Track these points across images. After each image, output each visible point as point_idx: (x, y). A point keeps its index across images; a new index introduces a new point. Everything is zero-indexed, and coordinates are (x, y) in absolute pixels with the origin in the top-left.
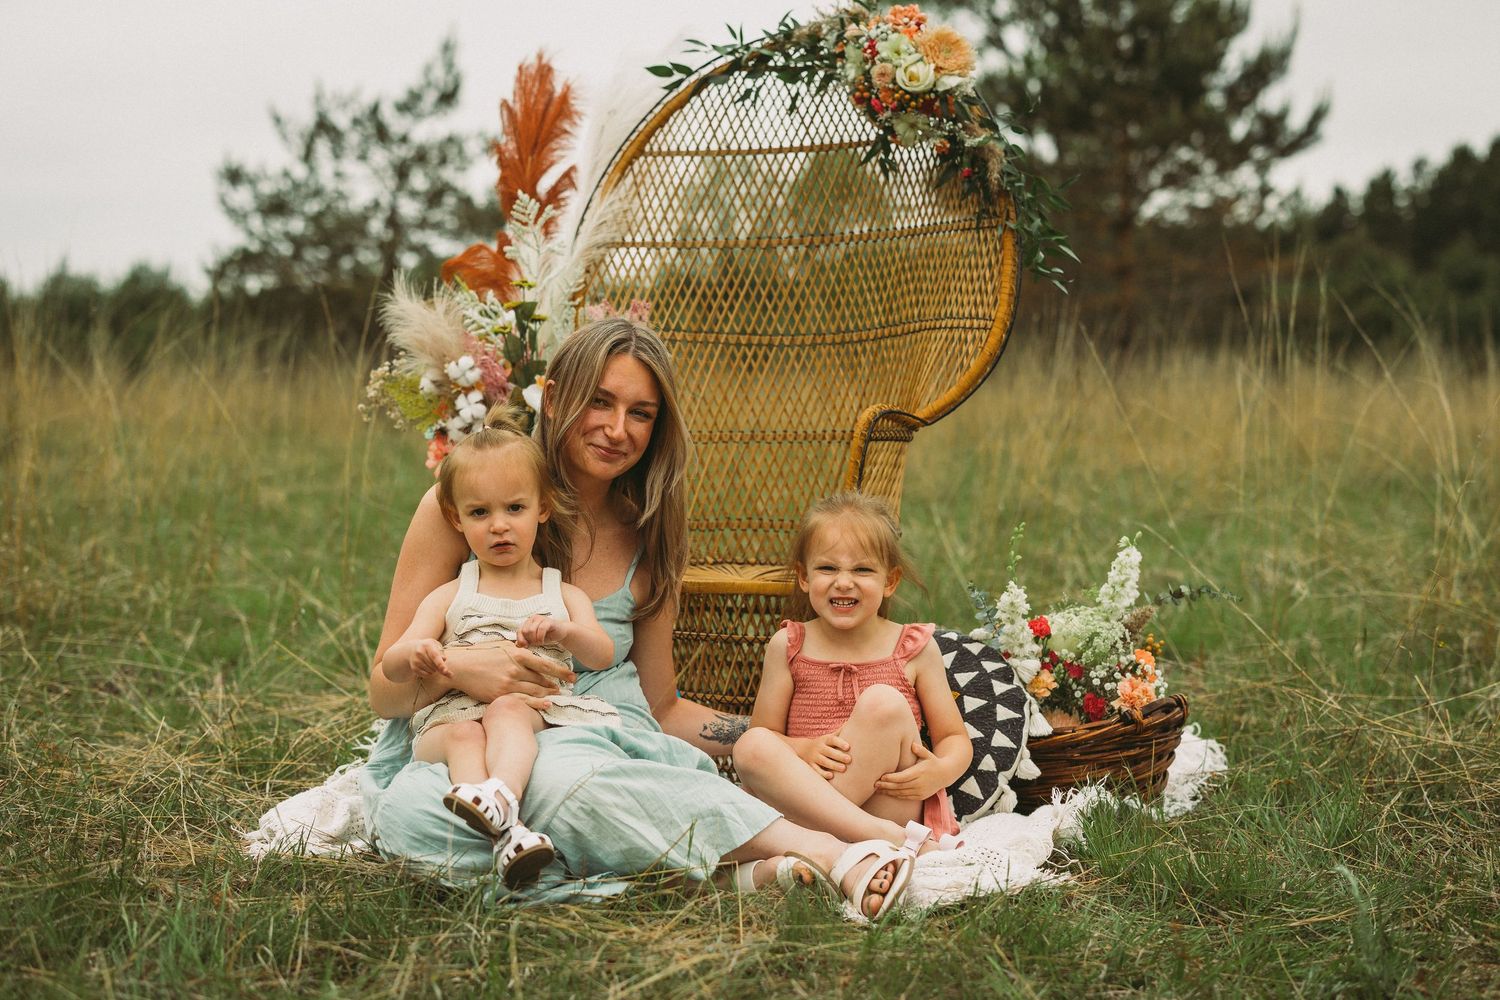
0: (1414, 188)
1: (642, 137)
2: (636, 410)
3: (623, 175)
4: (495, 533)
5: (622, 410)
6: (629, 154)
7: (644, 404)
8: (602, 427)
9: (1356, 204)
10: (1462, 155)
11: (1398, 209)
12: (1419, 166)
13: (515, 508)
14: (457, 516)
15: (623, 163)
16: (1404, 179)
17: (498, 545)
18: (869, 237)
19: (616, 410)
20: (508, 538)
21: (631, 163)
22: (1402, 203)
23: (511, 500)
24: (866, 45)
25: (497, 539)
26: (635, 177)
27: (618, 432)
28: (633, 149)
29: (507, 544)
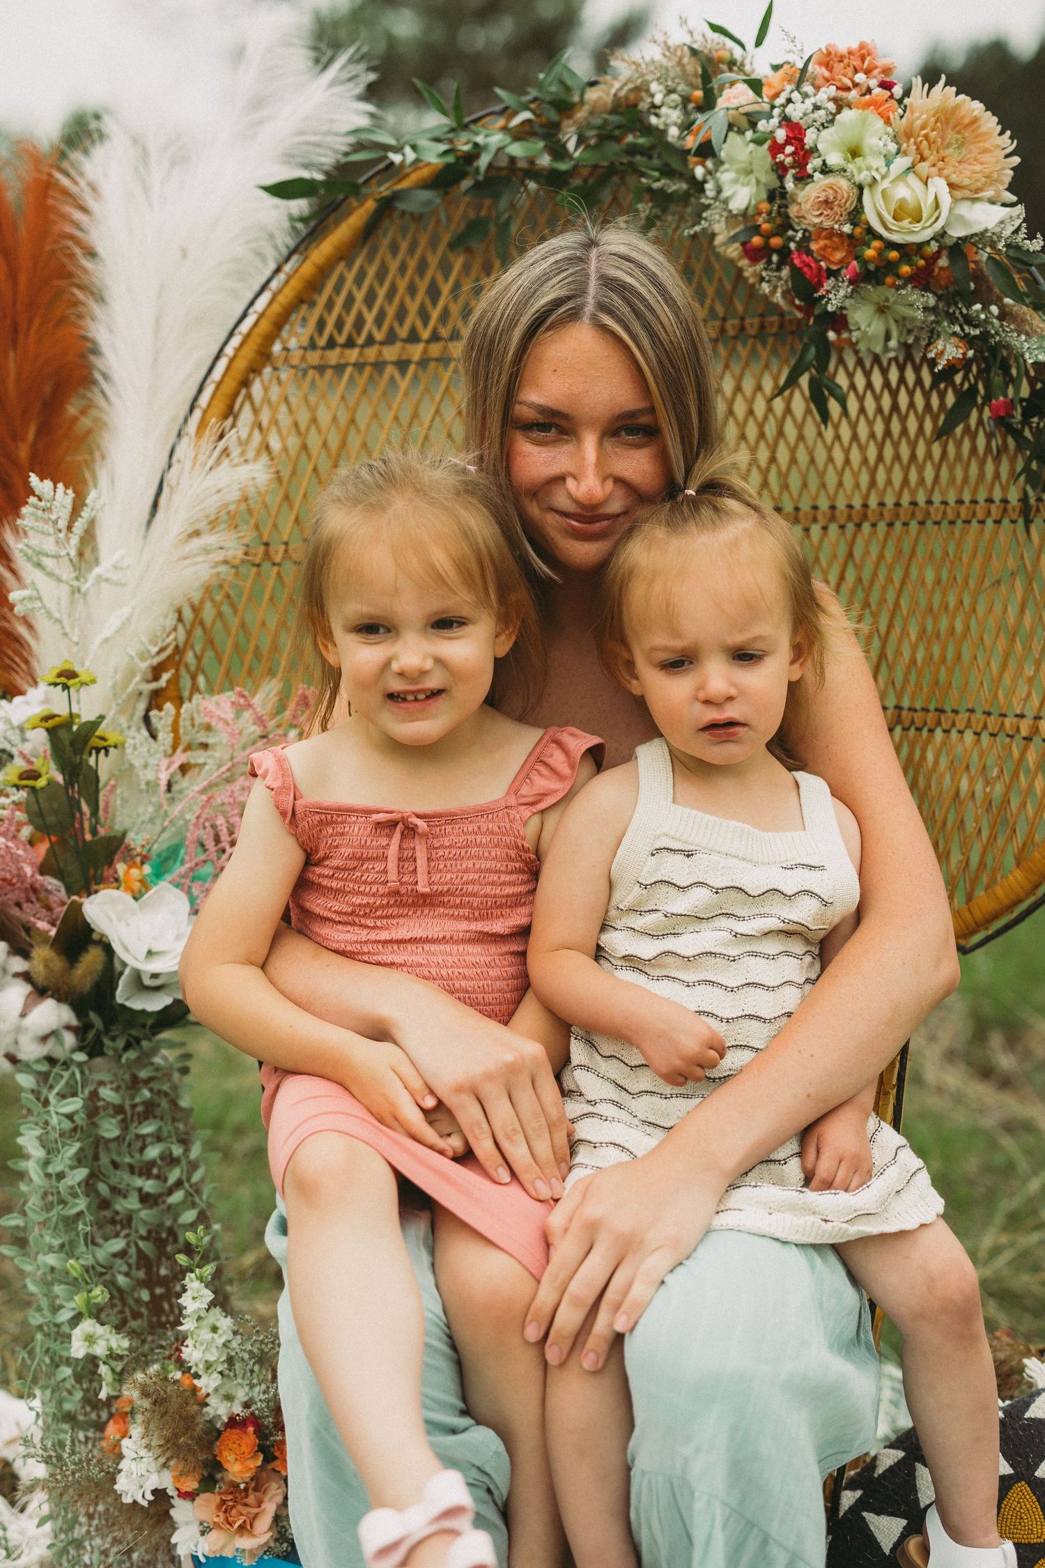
1: (265, 326)
2: (623, 427)
3: (230, 412)
4: (707, 702)
5: (590, 440)
6: (241, 364)
7: (632, 415)
13: (744, 656)
14: (630, 664)
15: (231, 384)
17: (712, 727)
18: (865, 517)
19: (580, 441)
20: (731, 712)
21: (245, 383)
23: (738, 638)
24: (781, 135)
25: (712, 714)
26: (256, 411)
27: (586, 486)
28: (249, 352)
29: (732, 724)
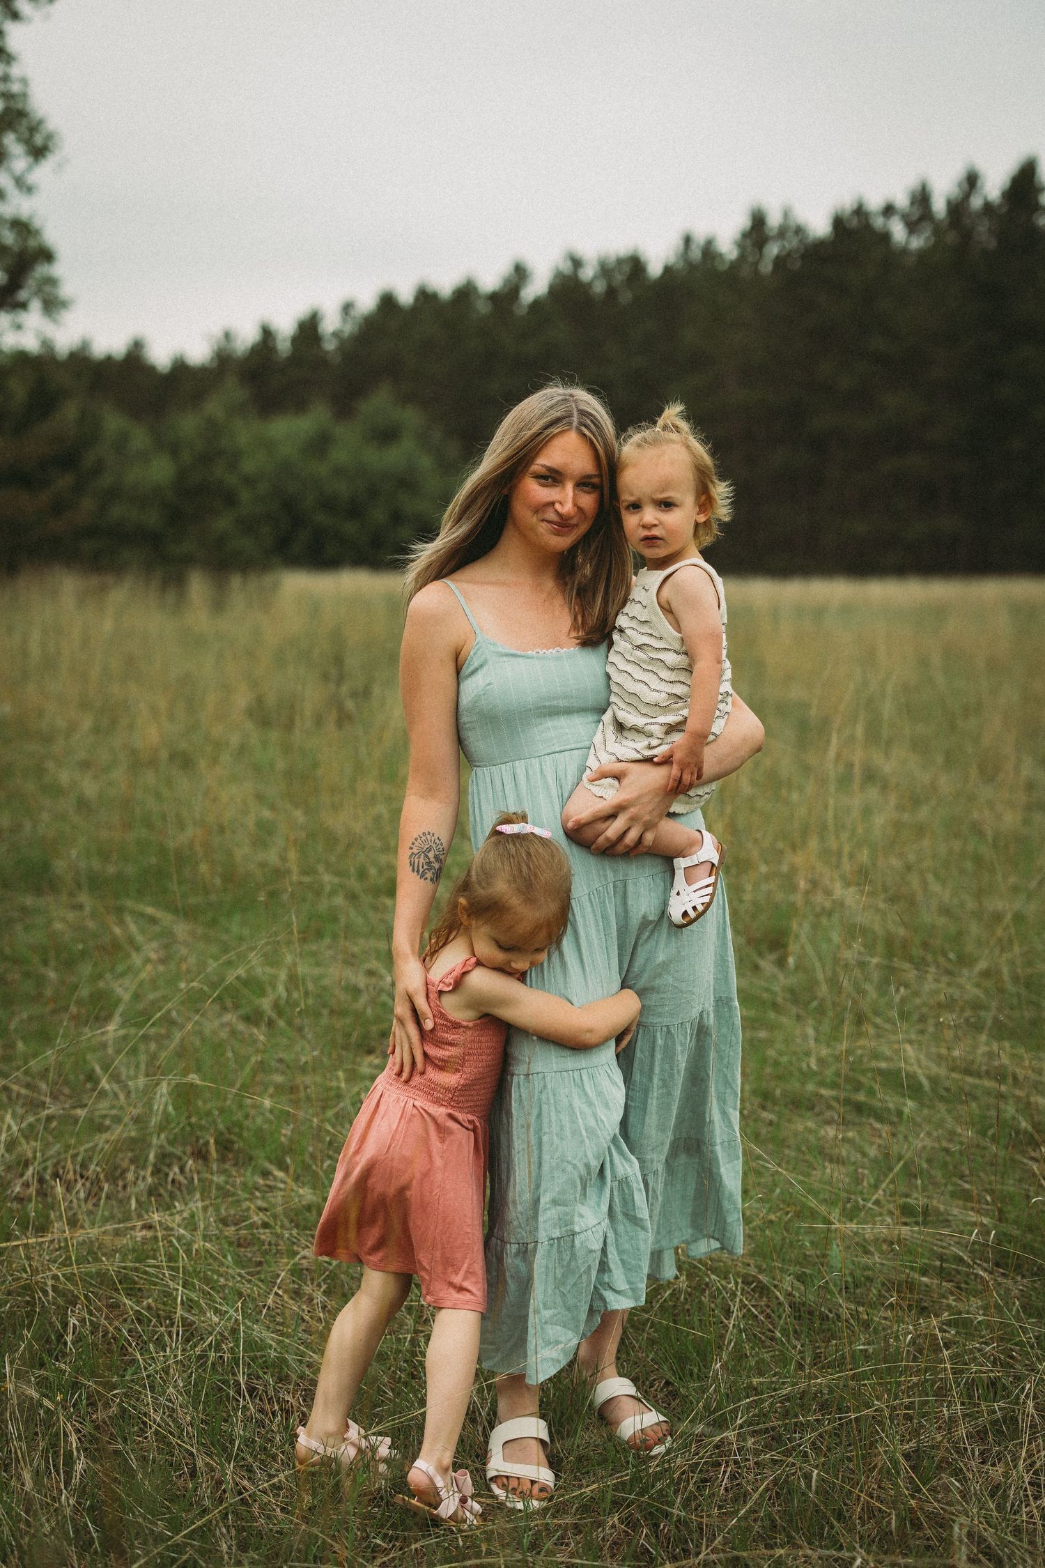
0: (341, 331)
2: (583, 483)
5: (569, 487)
7: (589, 477)
8: (553, 504)
9: (284, 345)
10: (388, 302)
11: (327, 352)
12: (347, 308)
16: (331, 323)
19: (564, 487)
22: (330, 346)
25: (646, 533)
27: (567, 508)
